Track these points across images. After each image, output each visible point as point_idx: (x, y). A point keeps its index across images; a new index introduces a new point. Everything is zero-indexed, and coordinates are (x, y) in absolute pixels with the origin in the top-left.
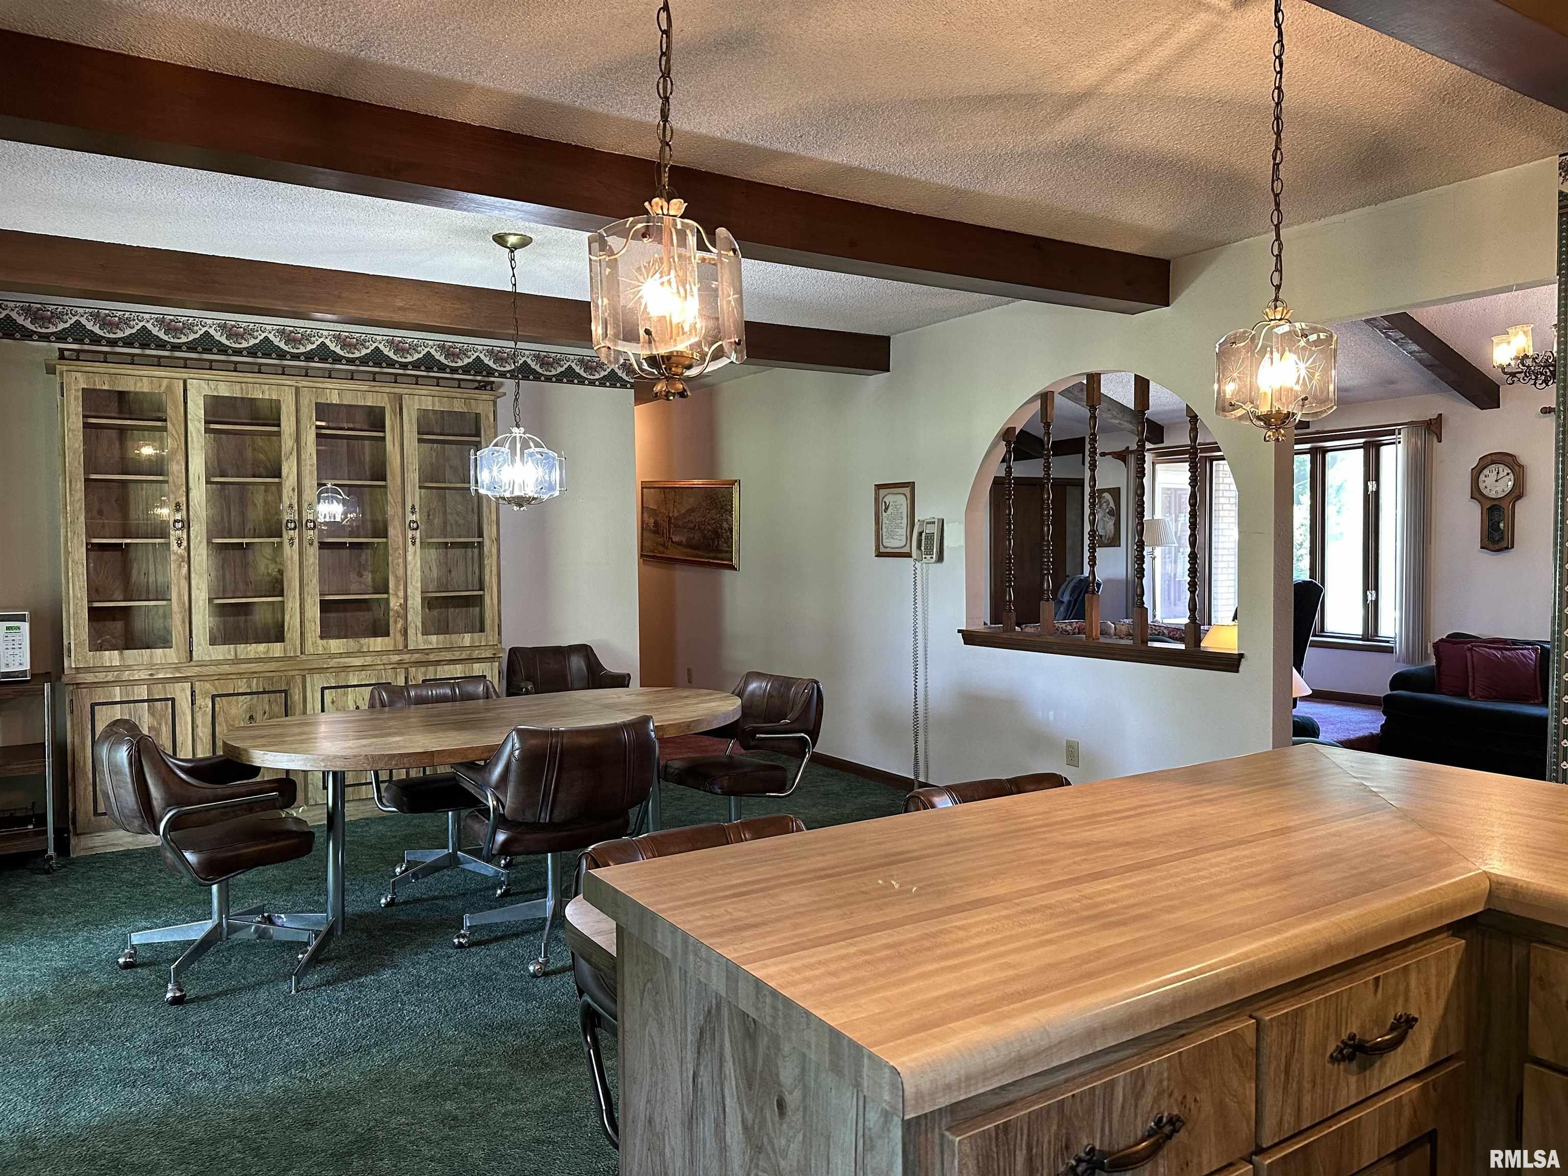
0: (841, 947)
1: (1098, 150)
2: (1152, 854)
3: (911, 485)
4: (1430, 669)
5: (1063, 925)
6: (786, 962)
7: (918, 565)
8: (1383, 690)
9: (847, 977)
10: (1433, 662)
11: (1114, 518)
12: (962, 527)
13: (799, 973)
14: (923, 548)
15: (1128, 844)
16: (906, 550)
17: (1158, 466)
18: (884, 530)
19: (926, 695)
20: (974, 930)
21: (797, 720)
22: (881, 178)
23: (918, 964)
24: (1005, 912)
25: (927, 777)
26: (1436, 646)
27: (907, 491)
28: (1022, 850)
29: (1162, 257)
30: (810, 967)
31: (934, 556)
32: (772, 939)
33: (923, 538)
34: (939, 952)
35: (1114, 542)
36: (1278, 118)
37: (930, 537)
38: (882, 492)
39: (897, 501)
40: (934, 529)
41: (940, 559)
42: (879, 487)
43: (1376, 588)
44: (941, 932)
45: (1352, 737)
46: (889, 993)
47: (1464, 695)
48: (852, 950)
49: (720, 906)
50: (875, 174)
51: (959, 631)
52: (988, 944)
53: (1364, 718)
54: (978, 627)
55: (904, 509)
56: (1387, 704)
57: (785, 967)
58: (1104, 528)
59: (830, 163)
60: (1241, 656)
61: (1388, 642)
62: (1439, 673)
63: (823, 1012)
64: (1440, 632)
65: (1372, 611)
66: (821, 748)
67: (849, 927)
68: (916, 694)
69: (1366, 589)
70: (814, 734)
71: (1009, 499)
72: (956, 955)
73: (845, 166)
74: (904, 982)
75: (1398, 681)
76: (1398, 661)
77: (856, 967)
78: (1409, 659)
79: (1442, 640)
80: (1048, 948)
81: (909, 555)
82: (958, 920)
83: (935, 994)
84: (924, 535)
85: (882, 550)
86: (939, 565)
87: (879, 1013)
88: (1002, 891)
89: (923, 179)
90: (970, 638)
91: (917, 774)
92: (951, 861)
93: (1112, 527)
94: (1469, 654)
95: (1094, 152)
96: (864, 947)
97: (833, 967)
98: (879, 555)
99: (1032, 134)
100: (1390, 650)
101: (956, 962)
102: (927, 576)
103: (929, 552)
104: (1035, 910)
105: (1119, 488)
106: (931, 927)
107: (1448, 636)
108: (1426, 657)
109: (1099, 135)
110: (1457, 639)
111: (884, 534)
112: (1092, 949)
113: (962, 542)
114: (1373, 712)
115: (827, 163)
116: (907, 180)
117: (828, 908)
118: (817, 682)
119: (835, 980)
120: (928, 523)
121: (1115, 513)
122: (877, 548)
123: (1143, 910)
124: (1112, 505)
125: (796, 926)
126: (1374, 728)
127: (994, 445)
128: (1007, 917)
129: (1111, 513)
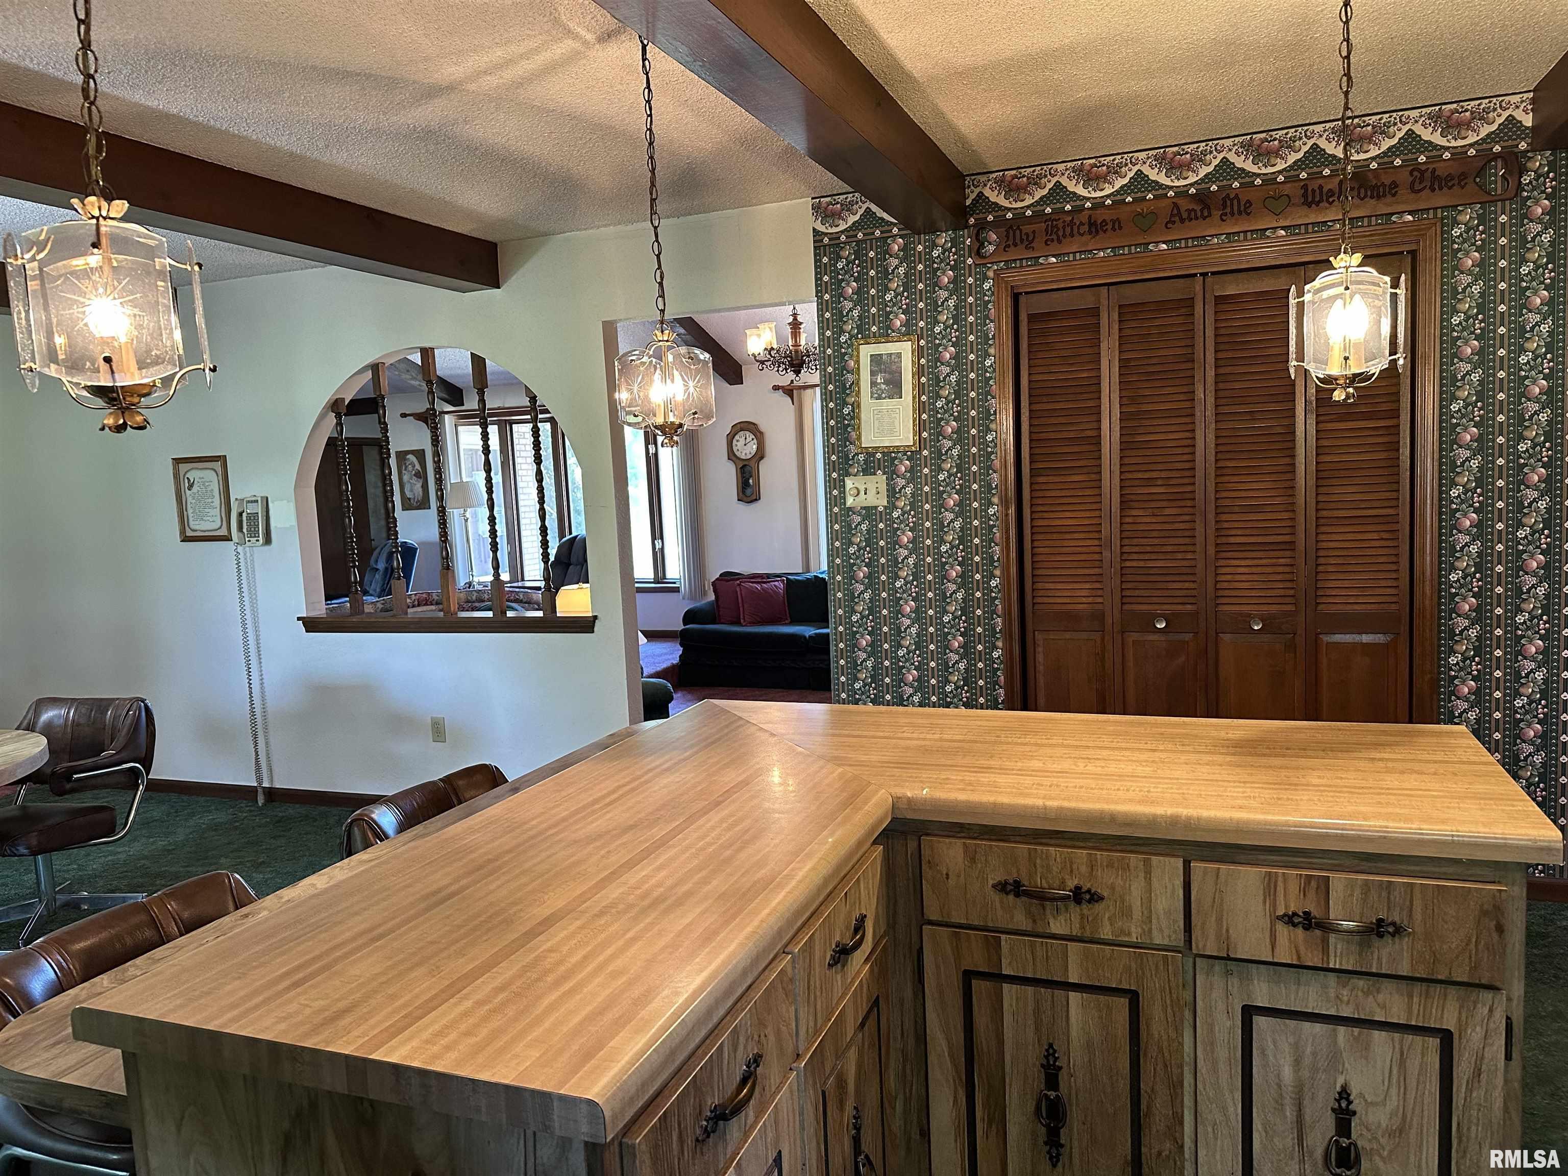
0: (455, 1005)
1: (449, 139)
2: (658, 832)
3: (222, 459)
4: (711, 603)
5: (636, 919)
6: (410, 1039)
7: (240, 549)
8: (678, 625)
9: (484, 1032)
10: (712, 597)
11: (421, 481)
12: (292, 506)
13: (435, 1044)
14: (245, 530)
15: (631, 827)
16: (223, 532)
17: (460, 428)
18: (190, 511)
19: (263, 692)
20: (565, 949)
21: (124, 748)
22: (206, 129)
23: (539, 998)
24: (578, 923)
25: (272, 781)
26: (714, 584)
27: (218, 465)
28: (549, 857)
29: (490, 239)
30: (440, 1034)
31: (261, 538)
32: (377, 1018)
33: (244, 518)
34: (550, 979)
35: (424, 504)
36: (651, 158)
37: (253, 517)
38: (183, 467)
39: (207, 478)
40: (259, 509)
41: (268, 540)
42: (177, 461)
43: (662, 538)
44: (537, 959)
45: (659, 669)
46: (535, 1034)
47: (738, 623)
48: (468, 1004)
49: (290, 1001)
50: (196, 124)
51: (299, 619)
52: (585, 958)
53: (665, 651)
54: (321, 609)
55: (215, 486)
56: (684, 637)
57: (415, 1043)
58: (411, 491)
59: (141, 105)
60: (595, 618)
61: (674, 583)
62: (718, 606)
63: (489, 1073)
64: (714, 574)
65: (659, 558)
66: (156, 773)
67: (447, 983)
68: (251, 693)
69: (654, 539)
70: (147, 761)
71: (345, 474)
72: (565, 978)
73: (160, 111)
74: (538, 1021)
75: (689, 617)
76: (684, 598)
77: (485, 1019)
78: (692, 597)
79: (717, 579)
80: (635, 947)
81: (228, 538)
82: (544, 943)
83: (577, 1019)
84: (244, 515)
85: (189, 533)
86: (267, 548)
87: (540, 1056)
88: (560, 904)
89: (254, 137)
90: (311, 625)
91: (259, 779)
92: (492, 887)
93: (420, 490)
94: (738, 589)
95: (444, 140)
96: (478, 996)
97: (463, 1027)
98: (186, 539)
99: (385, 114)
100: (676, 590)
101: (571, 984)
102: (252, 560)
103: (253, 533)
104: (601, 914)
105: (423, 450)
106: (524, 958)
107: (721, 575)
108: (704, 593)
109: (453, 125)
110: (727, 576)
111: (191, 515)
112: (672, 935)
113: (293, 522)
114: (673, 644)
115: (136, 105)
116: (234, 135)
117: (411, 969)
118: (143, 701)
119: (473, 1040)
120: (248, 502)
121: (422, 475)
122: (183, 531)
123: (685, 888)
124: (418, 467)
125: (393, 997)
126: (673, 659)
127: (322, 417)
128: (582, 928)
129: (417, 475)
